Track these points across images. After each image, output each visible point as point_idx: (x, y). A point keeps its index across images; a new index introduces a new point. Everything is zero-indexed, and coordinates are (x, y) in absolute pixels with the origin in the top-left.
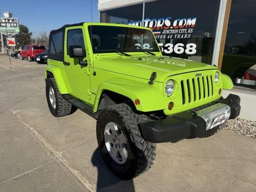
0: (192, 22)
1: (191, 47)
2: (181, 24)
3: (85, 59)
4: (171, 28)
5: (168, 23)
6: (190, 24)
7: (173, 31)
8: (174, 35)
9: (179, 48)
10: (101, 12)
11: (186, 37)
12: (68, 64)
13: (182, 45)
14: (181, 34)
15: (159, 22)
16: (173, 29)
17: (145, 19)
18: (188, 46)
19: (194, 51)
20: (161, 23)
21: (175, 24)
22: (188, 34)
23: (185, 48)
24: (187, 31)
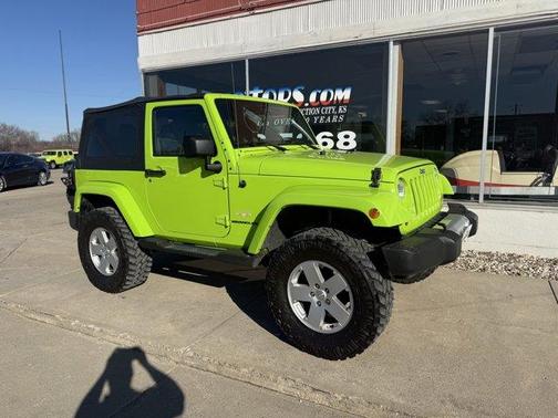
0: (344, 95)
1: (347, 137)
2: (323, 97)
3: (213, 160)
4: (307, 105)
5: (298, 96)
6: (340, 98)
7: (311, 111)
8: (312, 117)
9: (325, 140)
10: (147, 74)
11: (335, 120)
12: (161, 173)
13: (329, 134)
14: (327, 116)
15: (281, 95)
16: (310, 106)
17: (251, 89)
18: (341, 135)
19: (353, 145)
20: (286, 97)
21: (313, 97)
22: (339, 115)
23: (335, 139)
24: (337, 110)
